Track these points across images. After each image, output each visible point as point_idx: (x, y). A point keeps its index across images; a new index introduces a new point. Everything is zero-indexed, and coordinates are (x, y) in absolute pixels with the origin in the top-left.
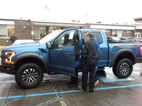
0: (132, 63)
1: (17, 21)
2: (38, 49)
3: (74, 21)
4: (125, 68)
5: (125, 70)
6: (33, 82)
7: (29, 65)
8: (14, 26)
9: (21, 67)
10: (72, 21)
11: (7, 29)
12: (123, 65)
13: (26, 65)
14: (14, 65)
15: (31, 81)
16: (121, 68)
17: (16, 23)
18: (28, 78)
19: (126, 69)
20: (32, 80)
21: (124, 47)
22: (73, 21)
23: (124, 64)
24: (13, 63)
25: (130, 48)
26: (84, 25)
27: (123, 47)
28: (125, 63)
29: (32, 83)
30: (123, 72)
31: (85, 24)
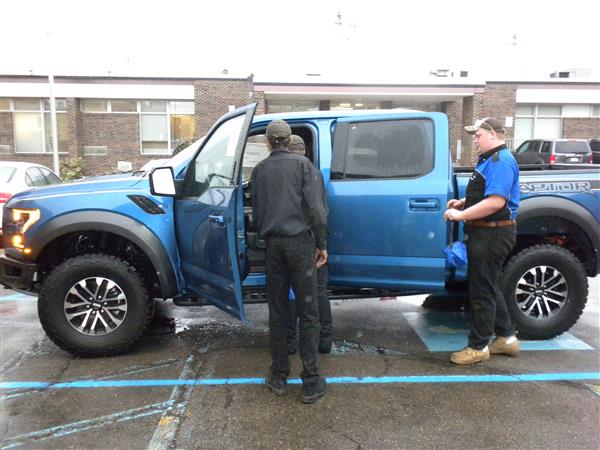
0: (579, 267)
1: (204, 83)
2: (129, 196)
3: (442, 73)
4: (543, 289)
5: (546, 299)
6: (109, 330)
7: (88, 260)
8: (193, 103)
9: (58, 268)
10: (432, 73)
11: (169, 116)
12: (529, 277)
13: (75, 263)
14: (33, 262)
15: (99, 325)
16: (519, 291)
17: (200, 93)
18: (88, 312)
19: (550, 295)
20: (106, 325)
21: (536, 191)
22: (435, 74)
23: (538, 270)
24: (28, 251)
25: (567, 195)
26: (481, 90)
27: (533, 189)
28: (543, 269)
29: (103, 333)
30: (532, 308)
31: (488, 83)
